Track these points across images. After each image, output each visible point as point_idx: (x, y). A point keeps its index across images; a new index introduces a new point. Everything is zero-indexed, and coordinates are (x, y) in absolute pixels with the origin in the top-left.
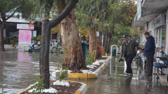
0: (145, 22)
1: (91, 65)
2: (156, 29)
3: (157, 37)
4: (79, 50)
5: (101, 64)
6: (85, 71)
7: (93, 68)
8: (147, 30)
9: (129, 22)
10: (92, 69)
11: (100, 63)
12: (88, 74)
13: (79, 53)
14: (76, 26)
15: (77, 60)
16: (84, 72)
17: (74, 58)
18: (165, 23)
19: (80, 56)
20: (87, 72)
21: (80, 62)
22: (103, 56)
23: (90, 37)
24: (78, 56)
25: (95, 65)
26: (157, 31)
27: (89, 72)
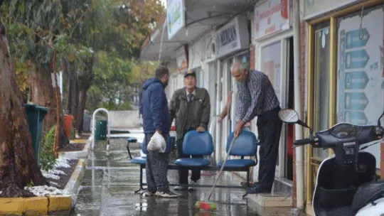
0: (178, 44)
1: (49, 171)
2: (219, 62)
3: (221, 84)
4: (20, 127)
5: (73, 163)
6: (39, 191)
7: (57, 177)
8: (186, 65)
9: (134, 46)
10: (55, 181)
11: (70, 162)
12: (49, 199)
13: (18, 135)
14: (7, 56)
15: (14, 158)
16: (38, 194)
17: (4, 154)
18: (250, 42)
19: (22, 145)
20: (47, 192)
21: (23, 163)
22: (71, 142)
23: (36, 90)
24: (18, 144)
25: (58, 169)
26: (222, 67)
27: (51, 191)
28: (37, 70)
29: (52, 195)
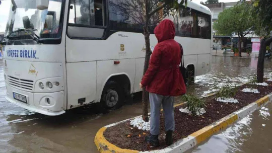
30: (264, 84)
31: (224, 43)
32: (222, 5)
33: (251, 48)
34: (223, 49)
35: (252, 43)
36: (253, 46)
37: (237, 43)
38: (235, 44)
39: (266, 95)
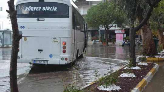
10: (161, 55)
13: (152, 45)
14: (150, 30)
15: (152, 50)
16: (156, 57)
23: (159, 36)
28: (159, 31)
29: (159, 57)
30: (137, 68)
31: (93, 35)
32: (89, 3)
33: (115, 39)
34: (92, 40)
35: (115, 34)
36: (117, 37)
37: (103, 35)
38: (102, 35)
39: (143, 78)
